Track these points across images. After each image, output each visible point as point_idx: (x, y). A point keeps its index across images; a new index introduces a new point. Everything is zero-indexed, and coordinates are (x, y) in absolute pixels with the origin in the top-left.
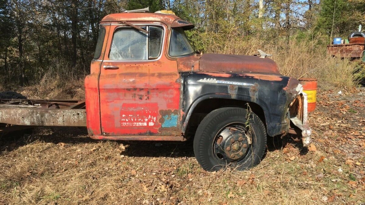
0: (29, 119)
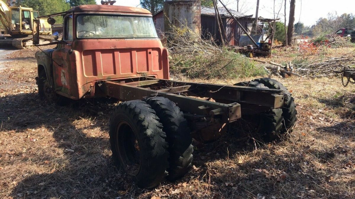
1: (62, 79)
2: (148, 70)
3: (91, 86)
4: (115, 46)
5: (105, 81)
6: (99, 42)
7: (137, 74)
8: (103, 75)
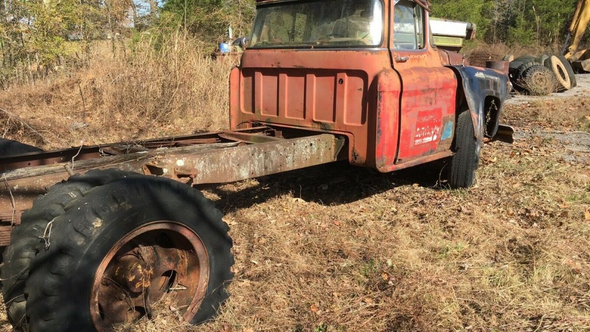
0: (247, 167)
2: (334, 119)
4: (279, 63)
7: (314, 124)
8: (262, 114)
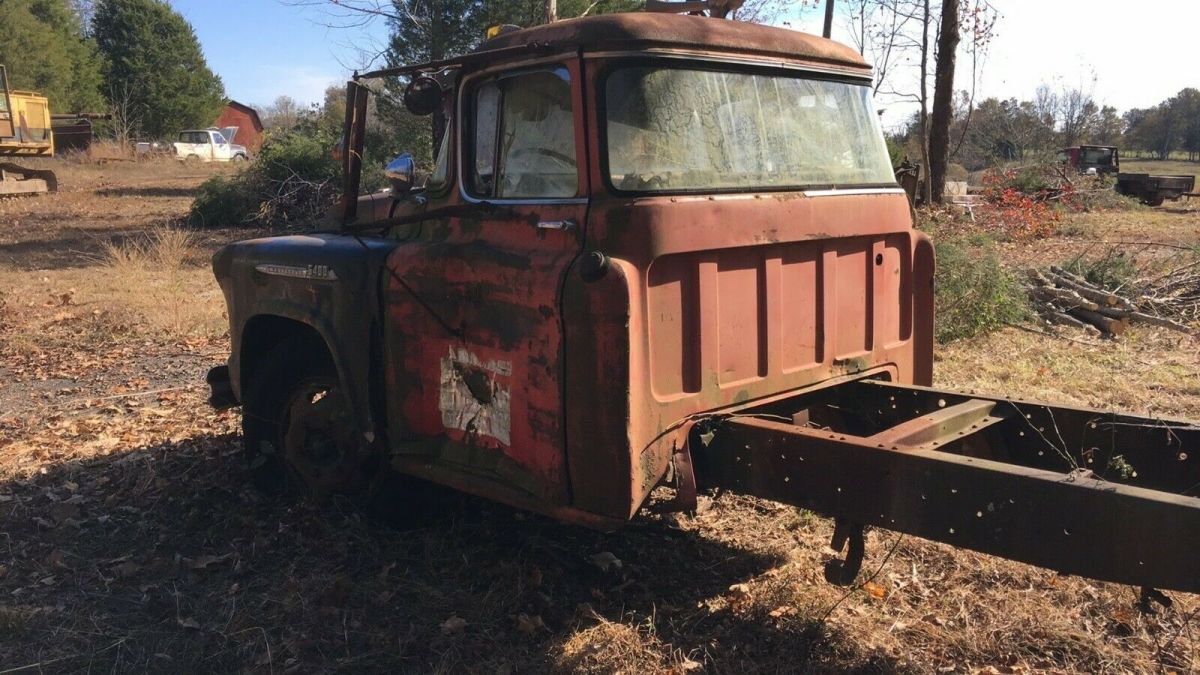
1: (443, 398)
2: (869, 346)
3: (674, 447)
4: (774, 231)
5: (728, 416)
6: (718, 210)
8: (721, 387)
